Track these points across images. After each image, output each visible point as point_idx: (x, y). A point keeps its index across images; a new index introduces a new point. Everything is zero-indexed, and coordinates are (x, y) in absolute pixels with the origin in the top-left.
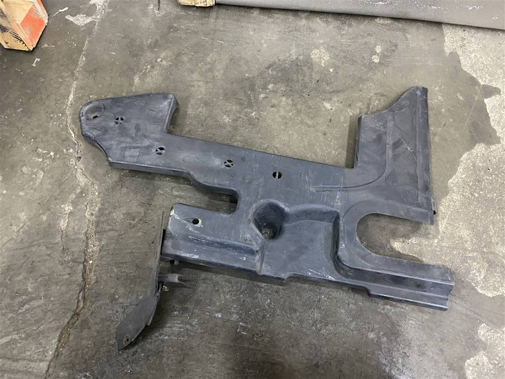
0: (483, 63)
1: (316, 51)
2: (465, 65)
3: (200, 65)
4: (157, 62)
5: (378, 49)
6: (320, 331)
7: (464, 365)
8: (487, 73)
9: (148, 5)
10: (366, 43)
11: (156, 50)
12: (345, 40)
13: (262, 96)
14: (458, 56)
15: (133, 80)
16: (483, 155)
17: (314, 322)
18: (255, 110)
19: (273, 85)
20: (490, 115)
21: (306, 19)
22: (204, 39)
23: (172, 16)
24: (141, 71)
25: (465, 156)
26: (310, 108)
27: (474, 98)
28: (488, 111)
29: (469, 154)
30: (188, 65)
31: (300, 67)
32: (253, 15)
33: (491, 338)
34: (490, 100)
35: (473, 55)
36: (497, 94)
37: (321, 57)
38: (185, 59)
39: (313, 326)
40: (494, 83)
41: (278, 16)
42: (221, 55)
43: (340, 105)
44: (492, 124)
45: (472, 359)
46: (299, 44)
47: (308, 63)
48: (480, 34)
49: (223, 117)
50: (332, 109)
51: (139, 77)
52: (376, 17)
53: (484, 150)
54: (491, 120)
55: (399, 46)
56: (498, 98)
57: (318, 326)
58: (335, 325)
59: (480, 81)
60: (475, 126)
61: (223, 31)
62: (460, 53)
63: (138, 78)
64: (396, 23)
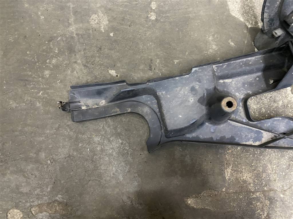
5: (154, 5)
13: (47, 72)
18: (42, 89)
19: (56, 59)
37: (100, 22)
49: (10, 102)
59: (247, 24)
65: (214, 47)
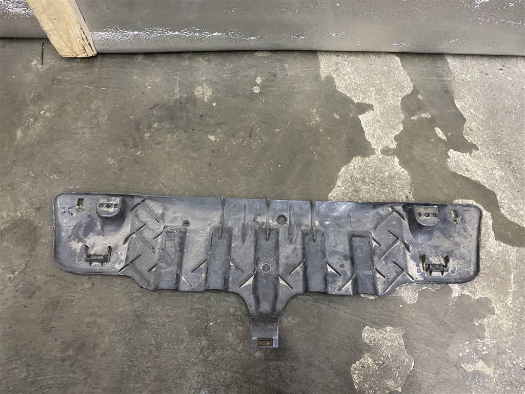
0: (356, 83)
1: (198, 88)
2: (340, 87)
3: (84, 113)
4: (39, 114)
5: (259, 80)
6: (207, 358)
7: (350, 370)
8: (360, 92)
9: (31, 61)
10: (246, 76)
11: (39, 103)
12: (227, 75)
13: (147, 135)
14: (333, 79)
15: (16, 135)
16: (360, 167)
17: (202, 350)
18: (141, 149)
19: (157, 124)
20: (364, 130)
21: (189, 60)
22: (88, 88)
23: (56, 69)
24: (24, 125)
25: (343, 169)
26: (195, 141)
27: (349, 116)
28: (363, 126)
29: (347, 167)
30: (72, 114)
31: (183, 104)
32: (137, 61)
33: (375, 340)
34: (364, 116)
35: (347, 77)
36: (370, 109)
37: (204, 92)
38: (69, 108)
39: (200, 353)
40: (367, 100)
41: (162, 59)
42: (105, 101)
43: (224, 136)
44: (367, 137)
45: (357, 362)
46: (183, 83)
47: (192, 99)
48: (353, 58)
49: (108, 159)
50: (216, 141)
51: (22, 131)
52: (256, 51)
53: (360, 161)
54: (366, 134)
55: (278, 76)
56: (371, 113)
57: (206, 353)
58: (223, 350)
59: (354, 99)
60: (351, 141)
61: (107, 78)
62: (334, 76)
63: (20, 132)
64: (274, 55)
65: (317, 119)
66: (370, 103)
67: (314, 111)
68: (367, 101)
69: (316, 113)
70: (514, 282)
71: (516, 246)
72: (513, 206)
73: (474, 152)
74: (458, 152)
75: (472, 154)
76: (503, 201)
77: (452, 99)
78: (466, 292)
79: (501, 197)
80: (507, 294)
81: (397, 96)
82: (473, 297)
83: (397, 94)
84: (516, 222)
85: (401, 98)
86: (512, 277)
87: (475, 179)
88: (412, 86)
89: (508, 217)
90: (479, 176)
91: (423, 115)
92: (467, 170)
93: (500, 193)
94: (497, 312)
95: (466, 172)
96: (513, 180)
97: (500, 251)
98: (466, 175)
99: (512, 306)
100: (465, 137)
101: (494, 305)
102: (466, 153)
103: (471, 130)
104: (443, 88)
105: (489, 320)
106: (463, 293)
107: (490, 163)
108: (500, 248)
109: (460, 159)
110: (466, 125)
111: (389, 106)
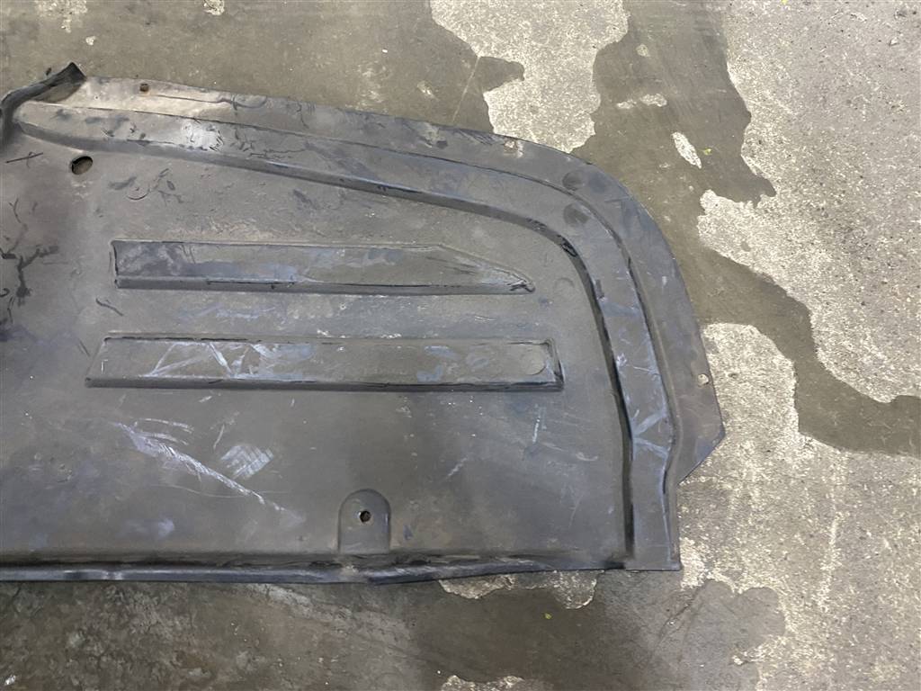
8: (494, 29)
27: (460, 92)
28: (492, 122)
34: (497, 94)
36: (516, 78)
37: (65, 6)
40: (510, 53)
47: (26, 24)
56: (516, 88)
66: (516, 60)
67: (368, 73)
68: (509, 55)
69: (372, 78)
70: (838, 545)
71: (848, 448)
72: (846, 343)
73: (766, 201)
74: (724, 199)
75: (759, 206)
76: (824, 329)
77: (721, 61)
78: (717, 575)
79: (820, 317)
80: (816, 578)
81: (586, 47)
82: (733, 587)
83: (587, 43)
84: (852, 384)
85: (594, 52)
86: (833, 530)
87: (761, 271)
88: (625, 22)
89: (834, 370)
90: (771, 264)
91: (649, 100)
92: (745, 247)
93: (820, 308)
94: (791, 627)
95: (742, 252)
96: (852, 275)
97: (809, 461)
98: (742, 258)
99: (827, 610)
100: (746, 159)
101: (784, 608)
102: (745, 201)
103: (760, 142)
104: (700, 30)
105: (769, 650)
106: (708, 577)
107: (801, 229)
108: (809, 455)
109: (730, 217)
110: (751, 129)
111: (563, 72)
